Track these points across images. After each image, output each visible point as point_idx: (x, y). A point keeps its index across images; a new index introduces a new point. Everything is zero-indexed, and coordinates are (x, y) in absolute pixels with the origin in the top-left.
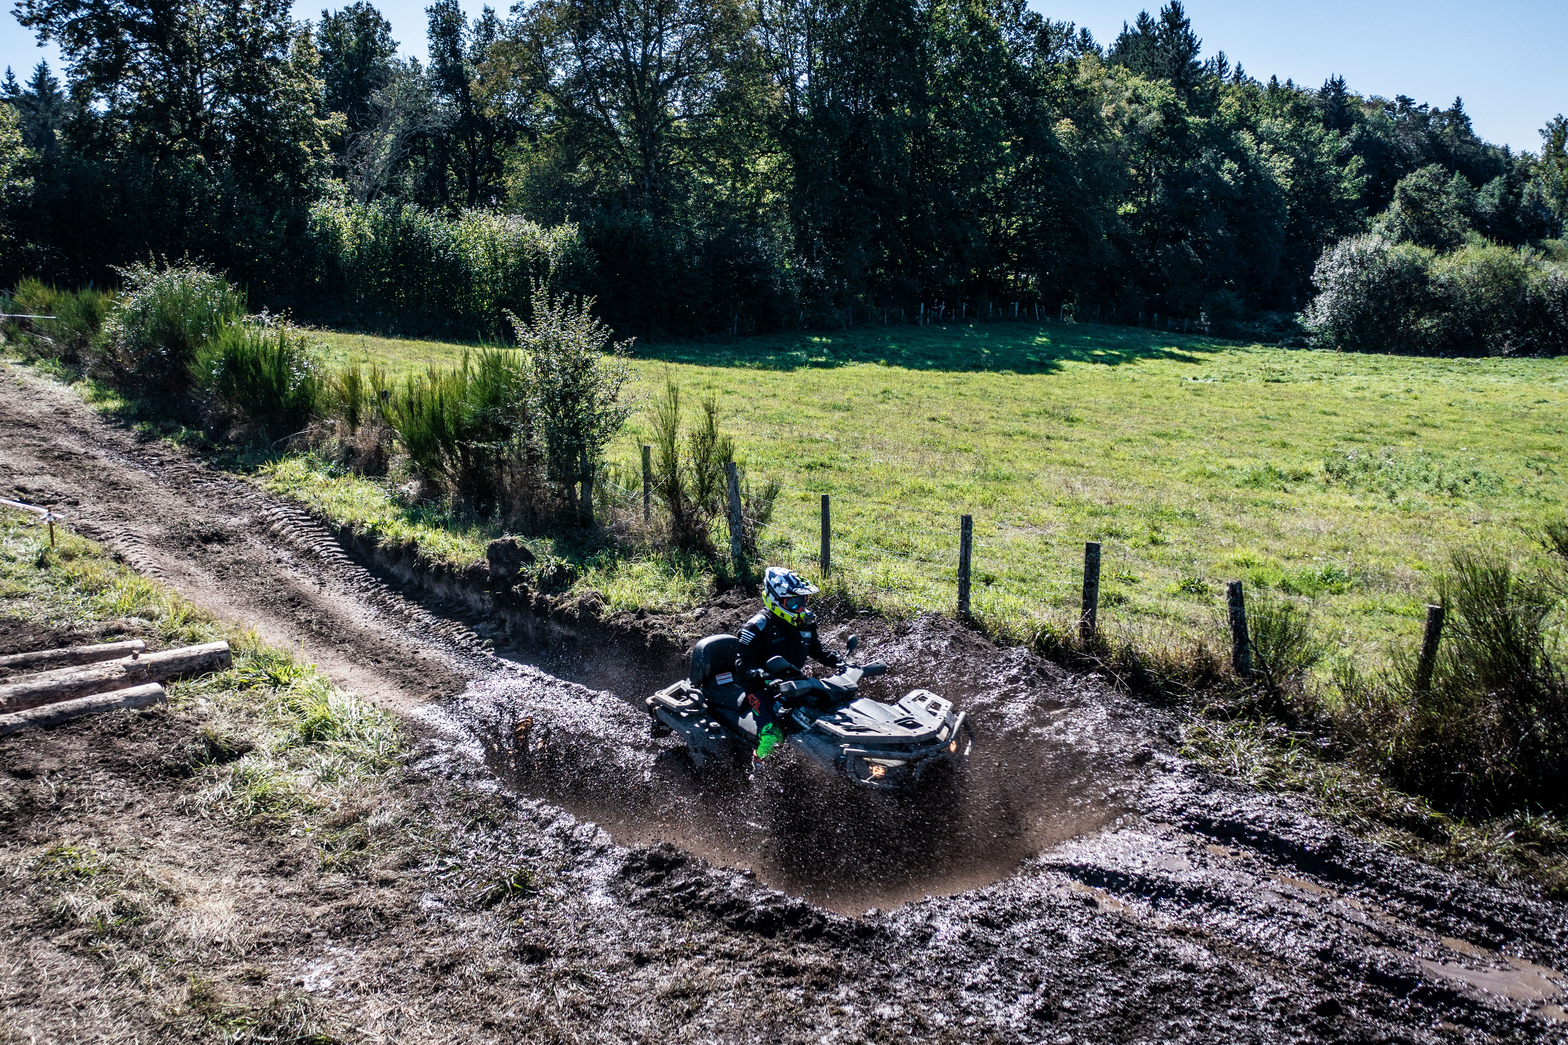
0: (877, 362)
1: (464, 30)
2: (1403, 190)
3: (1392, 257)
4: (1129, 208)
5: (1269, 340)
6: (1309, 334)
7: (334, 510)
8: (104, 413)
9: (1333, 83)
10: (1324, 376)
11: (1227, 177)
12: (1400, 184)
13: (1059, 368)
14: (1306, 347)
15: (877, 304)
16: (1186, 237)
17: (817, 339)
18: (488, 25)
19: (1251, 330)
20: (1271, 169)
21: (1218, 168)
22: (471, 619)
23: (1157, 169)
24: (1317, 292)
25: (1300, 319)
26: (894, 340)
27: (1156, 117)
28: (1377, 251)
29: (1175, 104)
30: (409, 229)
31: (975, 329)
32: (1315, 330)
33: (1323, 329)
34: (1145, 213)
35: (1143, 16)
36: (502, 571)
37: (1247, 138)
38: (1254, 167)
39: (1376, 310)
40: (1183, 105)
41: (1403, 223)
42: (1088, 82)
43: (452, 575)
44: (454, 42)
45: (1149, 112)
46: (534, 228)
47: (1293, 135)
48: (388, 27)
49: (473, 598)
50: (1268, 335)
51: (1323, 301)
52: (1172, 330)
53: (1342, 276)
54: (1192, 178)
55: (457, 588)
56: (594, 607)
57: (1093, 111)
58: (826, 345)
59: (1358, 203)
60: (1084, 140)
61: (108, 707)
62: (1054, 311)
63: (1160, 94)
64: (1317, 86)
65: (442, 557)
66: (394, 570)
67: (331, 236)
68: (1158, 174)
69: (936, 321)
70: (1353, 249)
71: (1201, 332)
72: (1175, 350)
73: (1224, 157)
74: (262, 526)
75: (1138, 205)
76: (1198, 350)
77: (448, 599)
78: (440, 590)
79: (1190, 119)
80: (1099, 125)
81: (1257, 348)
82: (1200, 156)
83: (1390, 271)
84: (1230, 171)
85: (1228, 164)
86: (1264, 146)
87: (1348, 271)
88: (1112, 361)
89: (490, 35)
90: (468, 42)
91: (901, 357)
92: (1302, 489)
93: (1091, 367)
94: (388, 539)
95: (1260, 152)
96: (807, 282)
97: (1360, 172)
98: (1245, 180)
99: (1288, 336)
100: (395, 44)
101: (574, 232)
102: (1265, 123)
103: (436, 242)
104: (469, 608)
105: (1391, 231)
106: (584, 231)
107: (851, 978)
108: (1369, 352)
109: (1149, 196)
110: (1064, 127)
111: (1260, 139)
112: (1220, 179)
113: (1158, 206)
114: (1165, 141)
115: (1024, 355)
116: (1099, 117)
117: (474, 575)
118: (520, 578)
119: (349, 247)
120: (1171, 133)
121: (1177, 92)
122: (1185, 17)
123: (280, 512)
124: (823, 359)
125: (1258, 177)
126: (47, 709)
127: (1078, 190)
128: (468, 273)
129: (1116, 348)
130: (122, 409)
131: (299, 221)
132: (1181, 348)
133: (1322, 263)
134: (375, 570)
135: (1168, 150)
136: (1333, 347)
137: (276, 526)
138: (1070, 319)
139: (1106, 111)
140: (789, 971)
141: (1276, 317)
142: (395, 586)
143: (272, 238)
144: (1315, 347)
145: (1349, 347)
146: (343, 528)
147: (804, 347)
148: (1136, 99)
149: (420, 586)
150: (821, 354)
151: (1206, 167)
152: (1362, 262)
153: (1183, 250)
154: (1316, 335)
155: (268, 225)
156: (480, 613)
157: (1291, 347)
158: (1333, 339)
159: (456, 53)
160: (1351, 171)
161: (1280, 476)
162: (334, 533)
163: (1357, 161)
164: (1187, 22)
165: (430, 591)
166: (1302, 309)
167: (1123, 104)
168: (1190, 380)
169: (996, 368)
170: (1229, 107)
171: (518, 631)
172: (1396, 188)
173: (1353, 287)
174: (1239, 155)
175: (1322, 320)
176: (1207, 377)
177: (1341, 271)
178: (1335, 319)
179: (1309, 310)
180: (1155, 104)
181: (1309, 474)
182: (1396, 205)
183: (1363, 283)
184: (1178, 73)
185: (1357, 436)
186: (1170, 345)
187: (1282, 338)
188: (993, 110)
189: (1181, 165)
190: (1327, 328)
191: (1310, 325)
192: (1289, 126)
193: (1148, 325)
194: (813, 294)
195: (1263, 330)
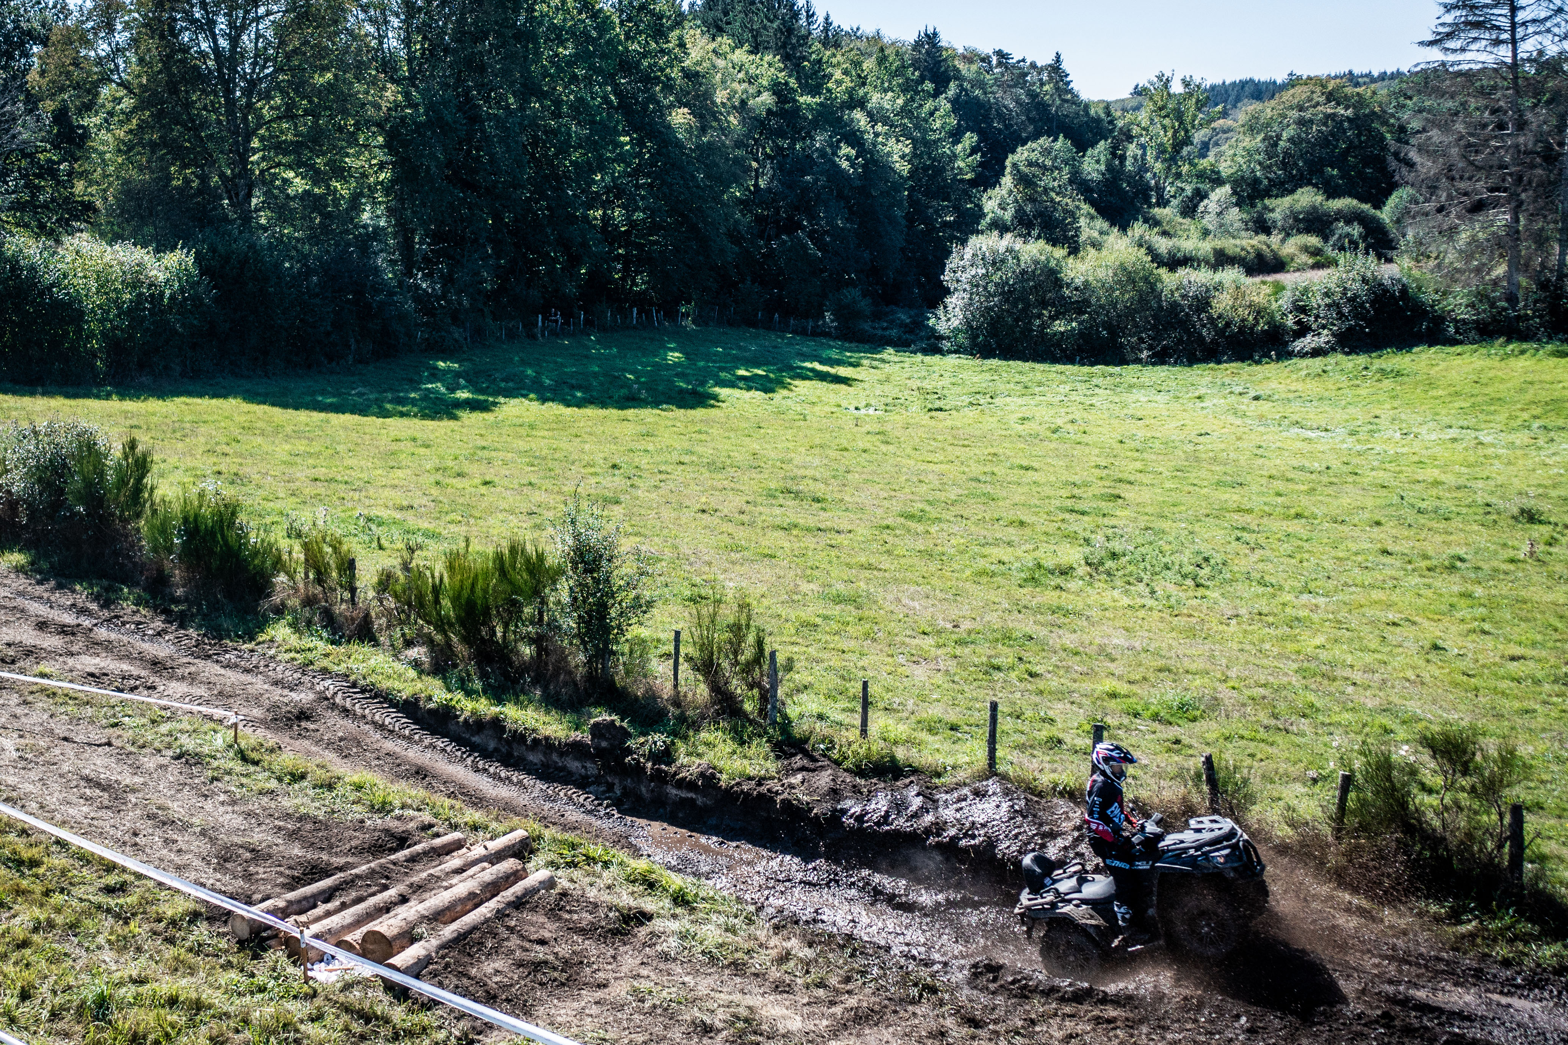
2: (1015, 165)
3: (1024, 257)
5: (902, 345)
6: (941, 338)
9: (926, 35)
10: (981, 400)
11: (845, 165)
12: (1011, 159)
14: (941, 352)
15: (495, 319)
16: (803, 228)
17: (441, 364)
19: (881, 332)
20: (889, 154)
21: (835, 154)
23: (764, 148)
24: (947, 292)
25: (932, 322)
26: (524, 363)
27: (767, 99)
28: (1010, 251)
29: (786, 84)
31: (598, 341)
32: (947, 333)
33: (957, 331)
34: (754, 197)
37: (860, 118)
38: (871, 152)
39: (1010, 313)
40: (793, 83)
41: (1016, 201)
42: (699, 63)
45: (759, 93)
46: (143, 254)
47: (903, 111)
50: (899, 338)
51: (955, 302)
52: (795, 332)
53: (974, 277)
54: (806, 162)
57: (708, 95)
58: (455, 372)
59: (973, 183)
60: (703, 130)
62: (672, 314)
63: (768, 71)
64: (911, 37)
69: (554, 333)
70: (984, 248)
71: (827, 335)
72: (817, 366)
73: (839, 141)
76: (839, 363)
79: (801, 100)
80: (715, 113)
81: (891, 354)
82: (813, 139)
83: (1024, 272)
84: (848, 158)
85: (846, 150)
86: (879, 127)
87: (980, 271)
88: (765, 386)
95: (877, 135)
97: (974, 151)
98: (863, 166)
99: (921, 340)
102: (875, 99)
103: (47, 280)
105: (1004, 209)
106: (199, 257)
108: (1007, 358)
110: (680, 117)
111: (873, 118)
112: (838, 166)
113: (769, 190)
114: (775, 122)
115: (672, 381)
116: (714, 103)
120: (783, 115)
121: (787, 69)
124: (469, 396)
125: (875, 162)
127: (698, 187)
128: (81, 313)
129: (759, 366)
132: (820, 363)
133: (953, 262)
135: (781, 133)
136: (968, 353)
138: (689, 324)
139: (720, 96)
141: (903, 317)
144: (950, 352)
145: (986, 352)
147: (433, 377)
148: (747, 79)
150: (462, 389)
151: (822, 152)
152: (994, 262)
153: (798, 238)
154: (949, 338)
157: (926, 352)
158: (966, 342)
160: (964, 150)
163: (970, 139)
166: (932, 309)
167: (735, 85)
170: (839, 83)
172: (1008, 163)
173: (985, 288)
174: (854, 138)
175: (955, 323)
177: (973, 271)
178: (968, 323)
179: (940, 312)
180: (765, 83)
182: (1007, 181)
183: (996, 284)
184: (784, 46)
187: (914, 342)
188: (605, 99)
189: (792, 147)
190: (960, 331)
191: (942, 327)
192: (900, 101)
193: (768, 326)
194: (430, 312)
195: (894, 333)
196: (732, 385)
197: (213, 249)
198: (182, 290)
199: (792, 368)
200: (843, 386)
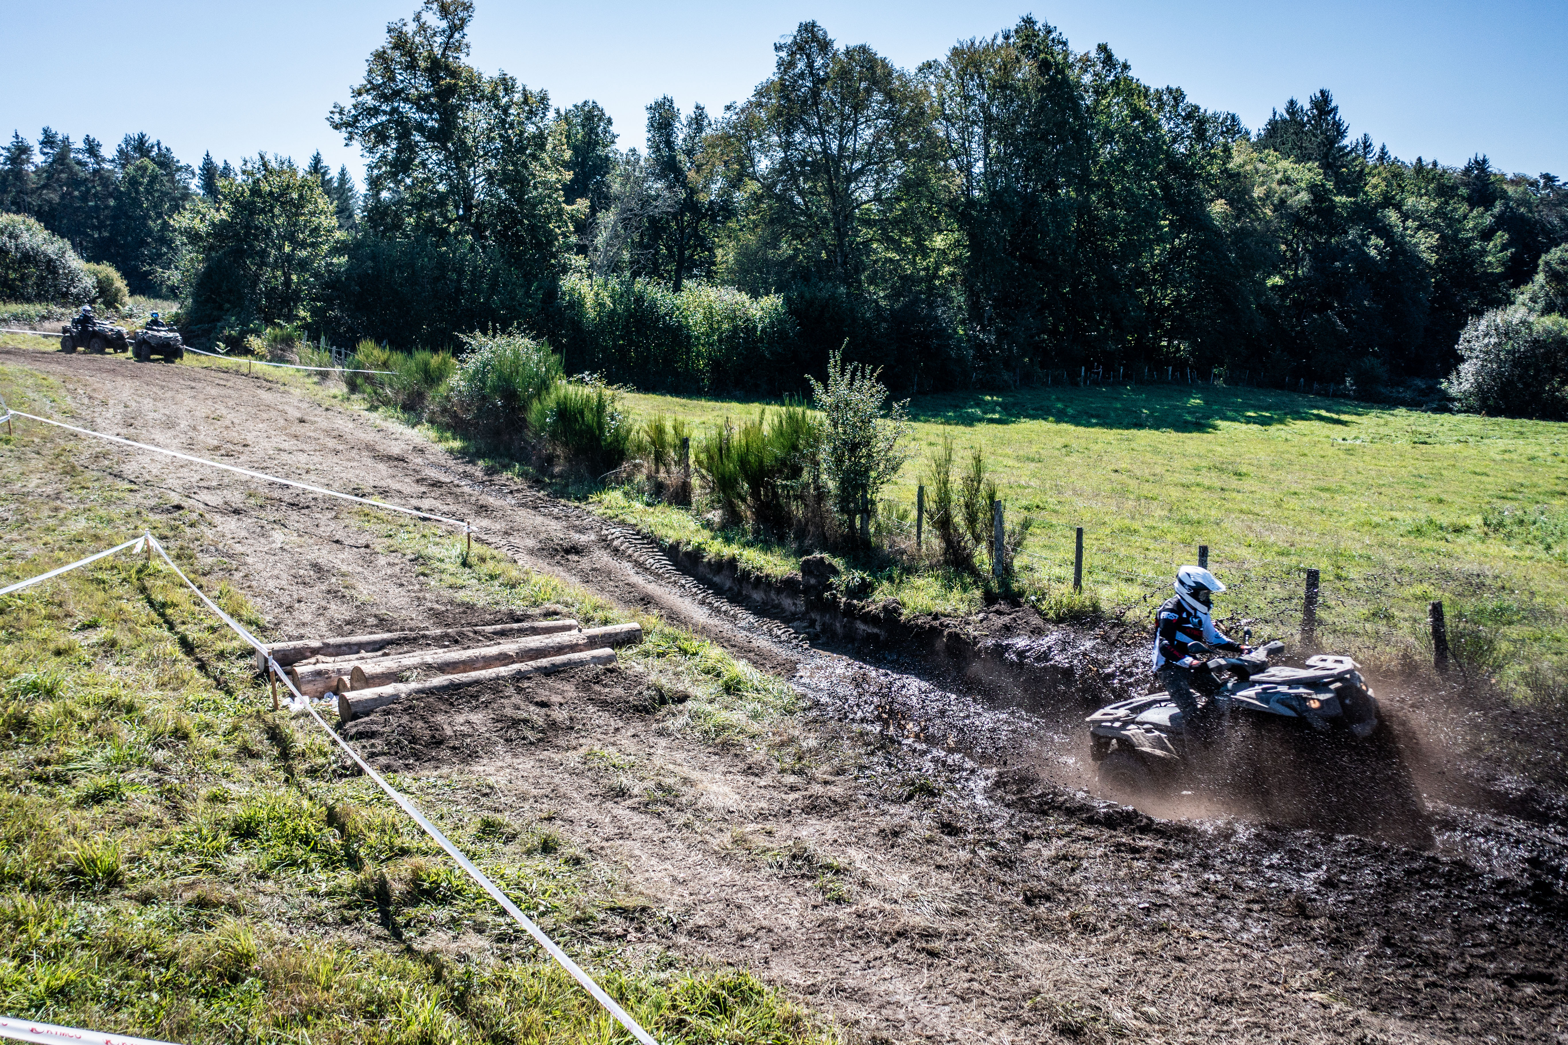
0: (1045, 419)
1: (677, 124)
2: (1547, 263)
3: (1538, 328)
4: (1277, 280)
5: (1413, 404)
6: (1453, 399)
7: (660, 532)
8: (451, 451)
9: (1476, 161)
10: (1470, 439)
11: (1373, 252)
12: (1544, 257)
13: (1215, 428)
14: (1450, 411)
15: (1042, 367)
16: (1333, 308)
17: (988, 398)
18: (699, 121)
19: (1395, 395)
20: (1416, 245)
21: (1365, 244)
22: (787, 619)
23: (1304, 244)
24: (1461, 359)
25: (1445, 385)
26: (1058, 399)
27: (1304, 196)
28: (1523, 322)
29: (1323, 185)
30: (640, 299)
31: (1132, 390)
32: (1459, 395)
33: (1467, 395)
34: (1293, 284)
35: (1292, 103)
36: (813, 581)
37: (1393, 216)
38: (1399, 243)
39: (1520, 377)
40: (1330, 185)
41: (1547, 295)
42: (1242, 166)
43: (769, 584)
44: (669, 135)
45: (1297, 192)
46: (744, 297)
47: (1437, 213)
48: (610, 121)
49: (787, 603)
50: (1413, 399)
51: (1467, 369)
52: (1318, 394)
53: (1487, 346)
54: (1339, 253)
55: (773, 595)
56: (895, 610)
57: (1247, 191)
58: (997, 403)
59: (1502, 276)
60: (1237, 218)
61: (582, 663)
62: (1205, 375)
63: (1308, 176)
64: (1460, 164)
65: (760, 569)
66: (716, 579)
67: (577, 304)
68: (1305, 249)
69: (1096, 383)
70: (1499, 320)
71: (1346, 396)
72: (1323, 413)
73: (1370, 233)
74: (605, 543)
75: (1286, 277)
76: (1345, 413)
77: (764, 603)
78: (758, 596)
79: (1337, 199)
80: (1251, 206)
81: (1402, 411)
82: (1346, 233)
83: (1536, 341)
84: (1376, 247)
85: (1374, 240)
86: (1409, 223)
87: (1493, 340)
88: (1264, 422)
89: (700, 129)
90: (680, 135)
91: (1066, 415)
92: (1462, 540)
93: (1244, 427)
94: (712, 555)
95: (1405, 229)
96: (980, 346)
97: (1504, 248)
98: (1390, 255)
99: (1432, 401)
100: (614, 136)
101: (780, 302)
102: (1410, 201)
103: (663, 310)
104: (783, 610)
105: (1535, 302)
106: (788, 301)
107: (1179, 856)
108: (1513, 417)
109: (1296, 269)
110: (1218, 208)
111: (1405, 217)
112: (1367, 254)
113: (1305, 278)
114: (1313, 219)
115: (1180, 416)
116: (1251, 197)
117: (789, 585)
118: (830, 587)
119: (592, 314)
120: (1319, 211)
121: (1325, 174)
122: (1333, 104)
123: (617, 532)
124: (997, 416)
125: (1404, 252)
126: (544, 662)
127: (1230, 264)
128: (689, 337)
129: (1267, 410)
130: (463, 448)
131: (552, 292)
132: (1328, 411)
133: (1467, 333)
134: (701, 580)
135: (1316, 228)
136: (1477, 412)
137: (615, 543)
138: (1221, 383)
139: (1258, 192)
140: (1134, 850)
141: (1420, 383)
142: (719, 592)
143: (531, 305)
144: (1459, 411)
145: (1493, 412)
146: (671, 546)
147: (978, 405)
148: (1286, 180)
149: (740, 593)
150: (994, 412)
151: (1352, 243)
152: (1508, 333)
153: (1329, 319)
154: (1460, 400)
155: (527, 294)
156: (794, 614)
157: (1435, 411)
158: (1476, 404)
159: (669, 144)
160: (1495, 246)
161: (1441, 528)
162: (662, 549)
163: (1501, 237)
164: (1335, 109)
165: (748, 597)
166: (1446, 375)
167: (1274, 185)
168: (1340, 441)
169: (1157, 426)
170: (1375, 187)
171: (826, 629)
172: (1541, 262)
173: (1498, 356)
174: (1385, 232)
175: (1466, 386)
176: (1356, 438)
177: (1486, 341)
178: (1479, 386)
179: (1453, 377)
180: (1303, 185)
181: (1468, 527)
182: (1540, 278)
183: (1508, 352)
184: (1326, 156)
185: (1510, 495)
186: (1318, 408)
187: (1426, 403)
188: (1152, 191)
189: (1328, 241)
190: (1471, 394)
191: (1454, 391)
192: (1434, 204)
193: (1294, 388)
194: (986, 358)
195: (1408, 395)
196: (1233, 420)
197: (801, 296)
198: (772, 323)
199: (1298, 412)
200: (1340, 427)
